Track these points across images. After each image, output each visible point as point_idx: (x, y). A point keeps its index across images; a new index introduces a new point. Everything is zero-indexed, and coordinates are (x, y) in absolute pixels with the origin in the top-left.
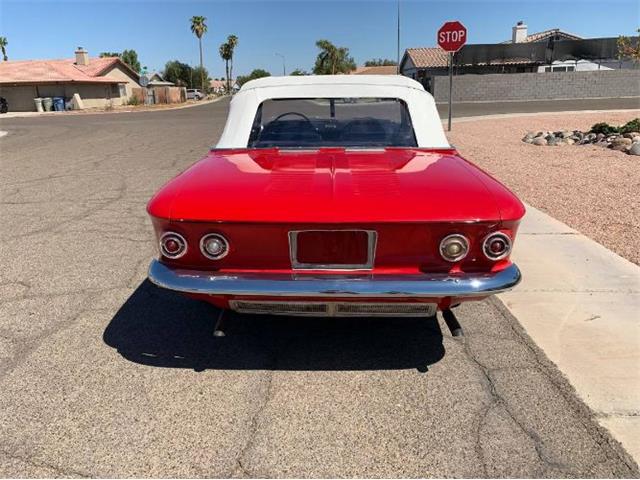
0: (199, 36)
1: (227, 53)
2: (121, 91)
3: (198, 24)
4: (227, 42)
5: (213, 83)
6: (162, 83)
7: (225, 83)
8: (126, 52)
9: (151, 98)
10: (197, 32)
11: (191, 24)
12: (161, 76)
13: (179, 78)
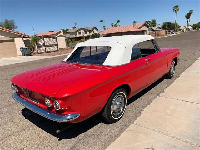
0: (176, 12)
1: (188, 16)
2: (145, 33)
3: (176, 8)
4: (189, 13)
5: (181, 28)
6: (160, 29)
7: (186, 27)
8: (152, 20)
9: (154, 34)
10: (175, 11)
11: (173, 8)
12: (161, 27)
13: (167, 27)
